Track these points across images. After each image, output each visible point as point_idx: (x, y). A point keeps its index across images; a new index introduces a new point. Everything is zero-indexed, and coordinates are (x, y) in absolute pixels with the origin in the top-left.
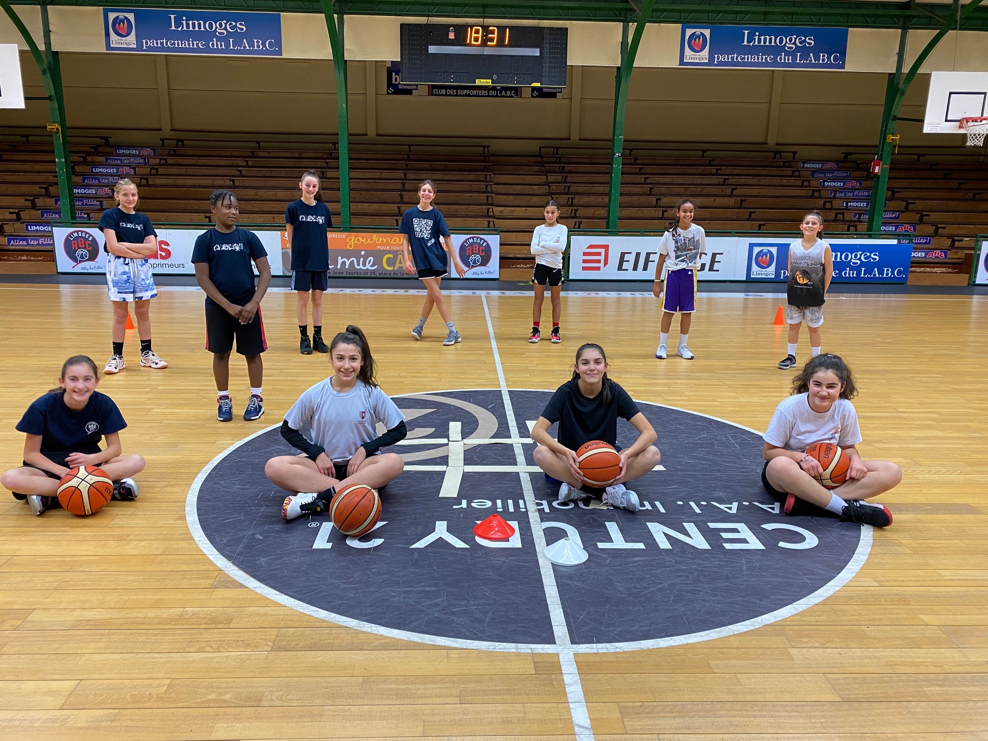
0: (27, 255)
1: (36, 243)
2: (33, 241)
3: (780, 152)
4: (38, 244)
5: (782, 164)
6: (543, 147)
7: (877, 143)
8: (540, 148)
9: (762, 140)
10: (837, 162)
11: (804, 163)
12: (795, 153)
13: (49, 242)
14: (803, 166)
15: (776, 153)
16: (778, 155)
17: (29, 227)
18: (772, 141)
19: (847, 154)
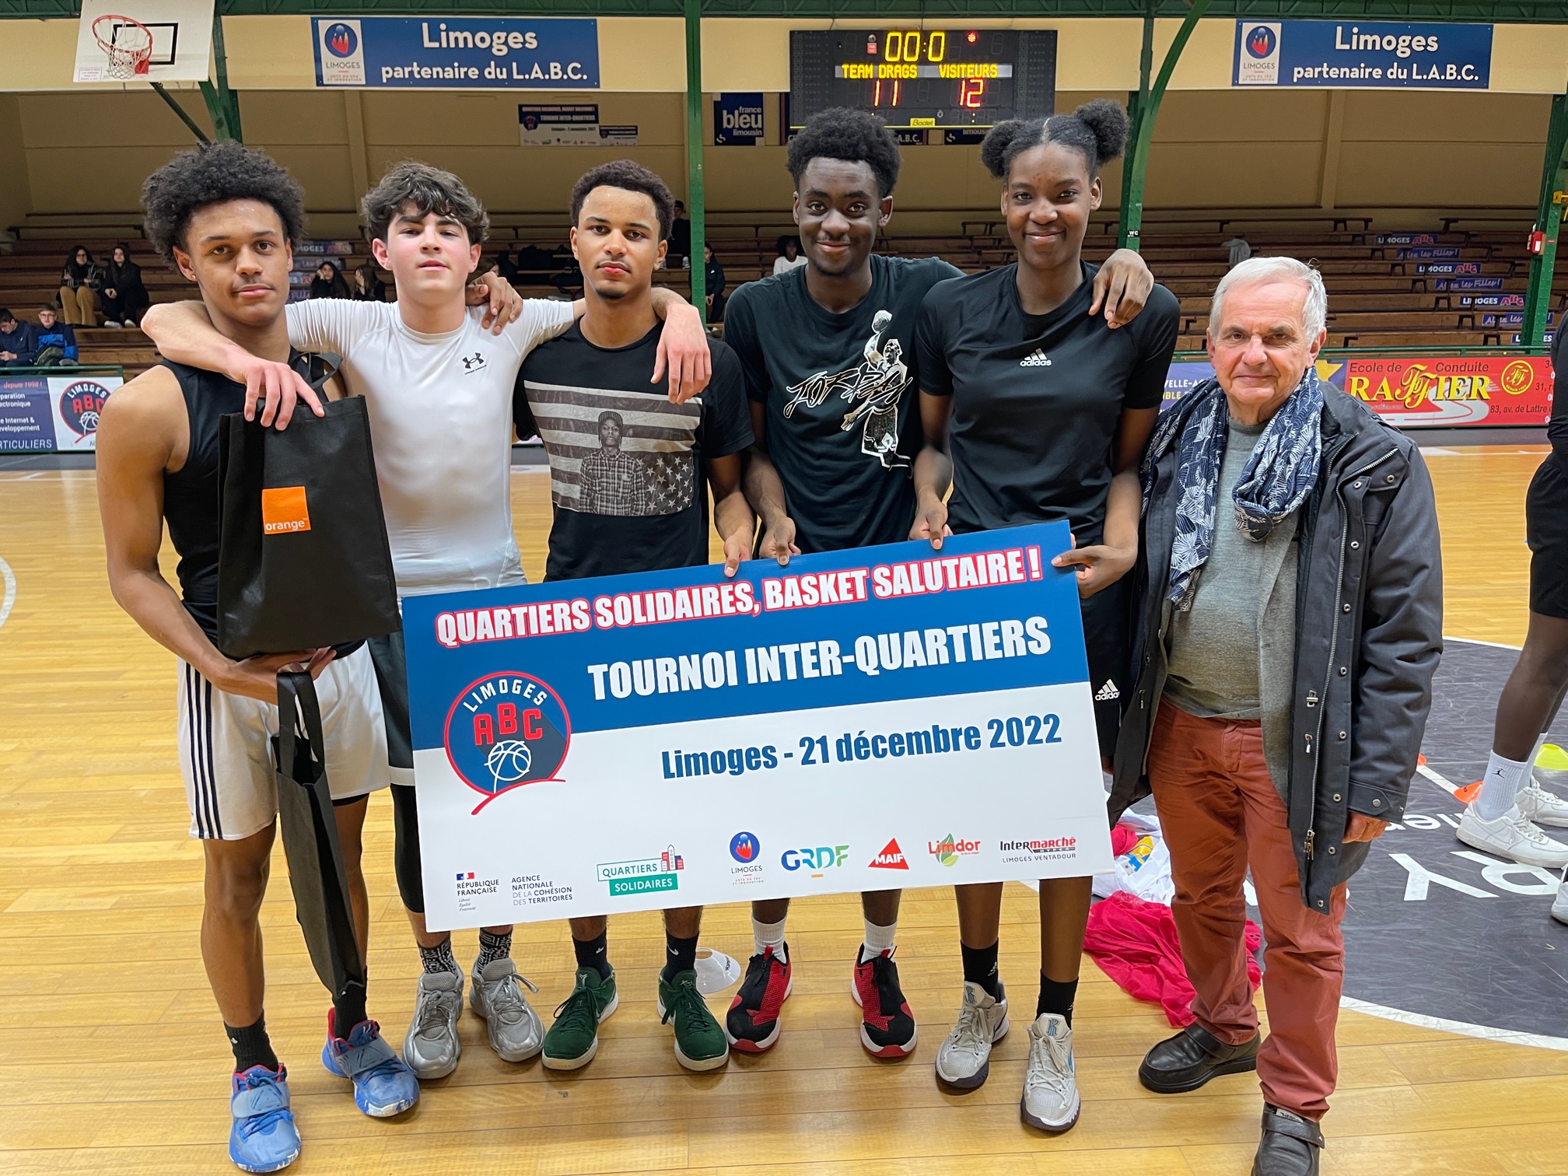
3: (1344, 221)
5: (1350, 239)
6: (970, 223)
7: (1537, 203)
8: (964, 224)
9: (1311, 201)
10: (1433, 233)
11: (1386, 236)
12: (1367, 221)
14: (1385, 240)
15: (1337, 221)
16: (1341, 226)
18: (1328, 203)
19: (1448, 221)
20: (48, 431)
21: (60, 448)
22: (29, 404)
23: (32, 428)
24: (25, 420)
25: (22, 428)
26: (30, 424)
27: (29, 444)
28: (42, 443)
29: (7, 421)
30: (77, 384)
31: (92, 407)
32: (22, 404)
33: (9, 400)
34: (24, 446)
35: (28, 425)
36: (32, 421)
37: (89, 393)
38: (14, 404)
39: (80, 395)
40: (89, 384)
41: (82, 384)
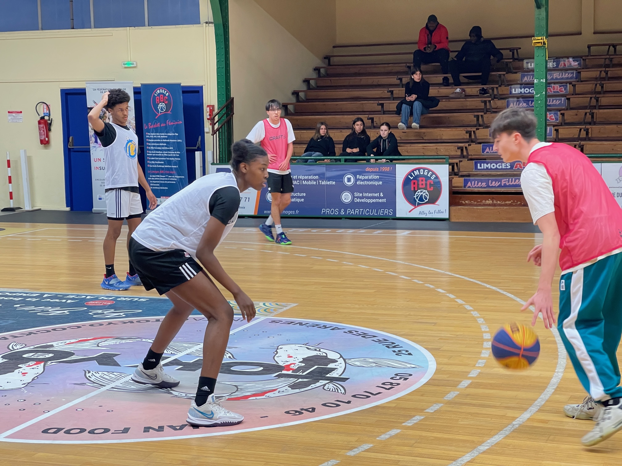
0: (492, 199)
1: (497, 184)
2: (494, 182)
4: (500, 186)
13: (513, 183)
17: (479, 165)
20: (392, 204)
21: (398, 215)
22: (381, 183)
23: (380, 201)
24: (376, 195)
25: (374, 200)
26: (380, 198)
27: (377, 212)
28: (386, 212)
29: (365, 195)
30: (415, 170)
31: (424, 186)
32: (376, 183)
33: (368, 180)
34: (374, 213)
35: (379, 198)
36: (382, 195)
37: (423, 176)
38: (370, 183)
39: (416, 178)
40: (424, 169)
41: (419, 169)
